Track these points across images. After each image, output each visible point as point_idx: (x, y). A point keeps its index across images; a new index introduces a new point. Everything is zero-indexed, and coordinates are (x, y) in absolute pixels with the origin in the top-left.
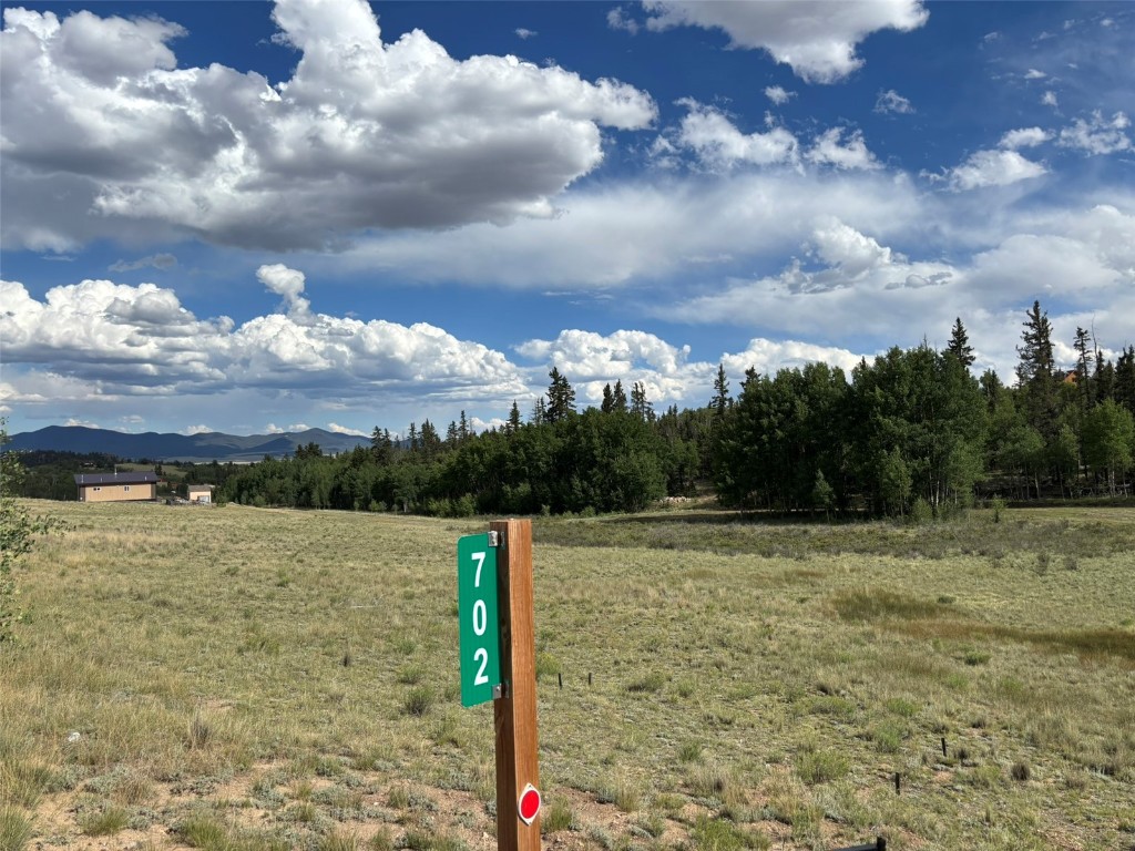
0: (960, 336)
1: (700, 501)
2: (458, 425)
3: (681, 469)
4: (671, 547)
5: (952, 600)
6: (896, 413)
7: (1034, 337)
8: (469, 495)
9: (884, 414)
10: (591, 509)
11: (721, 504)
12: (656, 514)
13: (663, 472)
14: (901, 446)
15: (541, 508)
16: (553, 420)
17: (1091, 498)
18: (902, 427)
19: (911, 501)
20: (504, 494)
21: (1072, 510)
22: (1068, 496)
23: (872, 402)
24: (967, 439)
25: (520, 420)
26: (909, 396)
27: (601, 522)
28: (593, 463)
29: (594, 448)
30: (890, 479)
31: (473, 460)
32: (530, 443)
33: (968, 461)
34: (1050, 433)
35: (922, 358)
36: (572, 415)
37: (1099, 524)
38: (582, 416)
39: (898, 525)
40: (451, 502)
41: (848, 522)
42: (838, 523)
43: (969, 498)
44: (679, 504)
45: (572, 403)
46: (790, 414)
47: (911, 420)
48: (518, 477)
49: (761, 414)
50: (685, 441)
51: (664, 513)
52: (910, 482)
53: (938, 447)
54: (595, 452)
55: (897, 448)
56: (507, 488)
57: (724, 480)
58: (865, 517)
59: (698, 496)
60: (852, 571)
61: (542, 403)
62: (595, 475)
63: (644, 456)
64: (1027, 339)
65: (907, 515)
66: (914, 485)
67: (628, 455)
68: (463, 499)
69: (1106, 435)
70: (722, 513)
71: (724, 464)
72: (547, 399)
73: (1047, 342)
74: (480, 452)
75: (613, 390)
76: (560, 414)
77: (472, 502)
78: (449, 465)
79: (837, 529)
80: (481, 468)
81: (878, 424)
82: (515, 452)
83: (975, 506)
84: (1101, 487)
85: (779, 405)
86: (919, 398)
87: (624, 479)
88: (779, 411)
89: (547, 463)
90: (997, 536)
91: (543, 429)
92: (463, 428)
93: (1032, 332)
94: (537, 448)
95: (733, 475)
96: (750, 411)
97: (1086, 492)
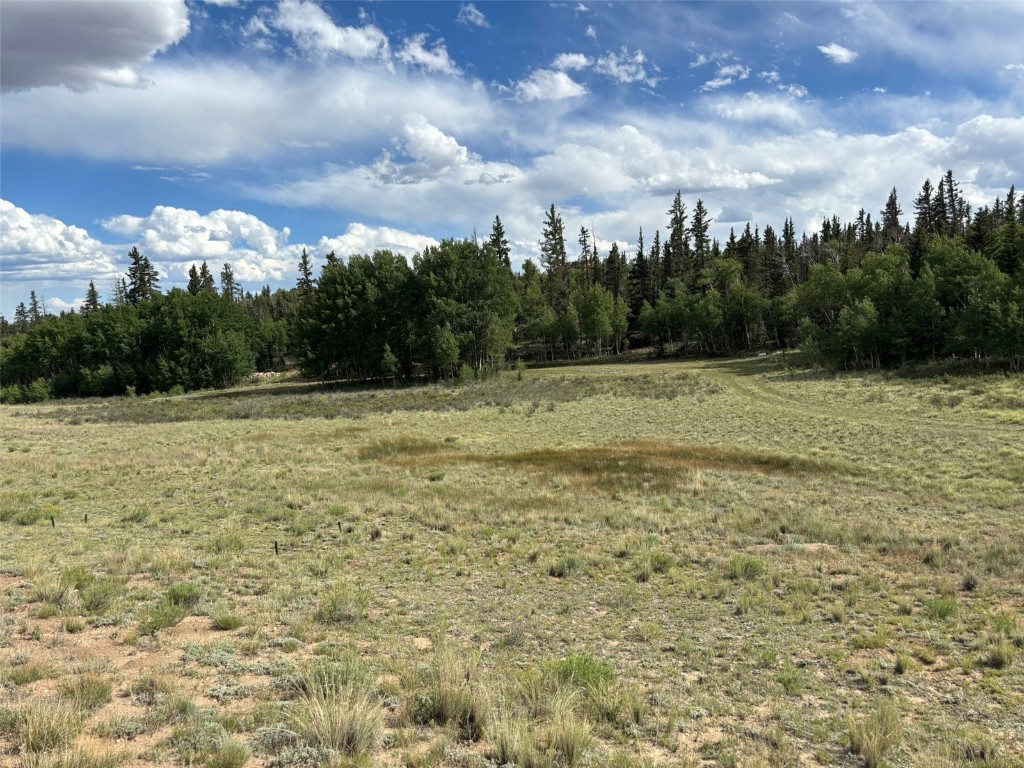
0: (498, 231)
1: (288, 374)
2: (28, 307)
3: (270, 347)
4: (246, 417)
5: (455, 439)
6: (447, 295)
7: (551, 233)
8: (41, 379)
9: (437, 295)
10: (180, 387)
11: (304, 377)
12: (245, 388)
13: (251, 350)
14: (451, 323)
15: (126, 389)
16: (135, 301)
17: (587, 359)
18: (452, 306)
19: (460, 366)
20: (83, 377)
21: (572, 368)
22: (572, 358)
23: (428, 286)
24: (500, 316)
25: (99, 301)
26: (457, 280)
27: (189, 399)
28: (179, 343)
29: (180, 329)
30: (442, 349)
31: (45, 343)
32: (109, 325)
33: (502, 332)
34: (561, 310)
35: (468, 249)
36: (156, 296)
37: (584, 377)
38: (166, 297)
39: (448, 387)
40: (21, 388)
41: (410, 386)
42: (403, 387)
43: (501, 363)
44: (268, 379)
45: (156, 283)
46: (362, 295)
47: (459, 300)
48: (98, 359)
49: (337, 295)
50: (275, 320)
51: (253, 387)
52: (458, 351)
53: (479, 323)
54: (182, 333)
55: (448, 323)
56: (86, 371)
57: (305, 355)
58: (424, 382)
59: (287, 370)
60: (393, 424)
61: (124, 283)
62: (182, 354)
63: (232, 335)
64: (546, 235)
65: (456, 377)
66: (460, 354)
67: (216, 334)
68: (35, 384)
69: (595, 311)
70: (307, 384)
71: (305, 341)
72: (128, 281)
73: (561, 238)
74: (51, 334)
75: (199, 272)
76: (143, 295)
77: (46, 387)
78: (16, 349)
79: (399, 392)
80: (54, 352)
81: (434, 304)
82: (93, 334)
83: (506, 369)
84: (593, 350)
85: (353, 288)
86: (464, 283)
87: (213, 357)
88: (353, 293)
89: (129, 344)
90: (516, 390)
91: (125, 310)
92: (34, 309)
93: (550, 229)
94: (118, 330)
95: (314, 350)
96: (328, 293)
97: (584, 355)
